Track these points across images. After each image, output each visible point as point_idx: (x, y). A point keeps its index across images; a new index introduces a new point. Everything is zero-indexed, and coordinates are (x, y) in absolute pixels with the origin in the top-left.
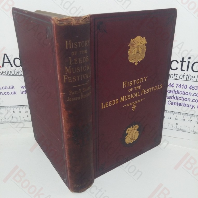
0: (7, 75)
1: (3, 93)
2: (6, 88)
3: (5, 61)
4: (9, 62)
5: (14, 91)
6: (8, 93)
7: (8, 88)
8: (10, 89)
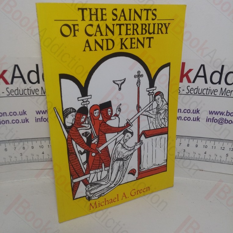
0: (18, 95)
1: (10, 121)
2: (15, 114)
3: (16, 75)
4: (22, 77)
5: (26, 118)
6: (17, 121)
7: (18, 113)
8: (21, 115)
